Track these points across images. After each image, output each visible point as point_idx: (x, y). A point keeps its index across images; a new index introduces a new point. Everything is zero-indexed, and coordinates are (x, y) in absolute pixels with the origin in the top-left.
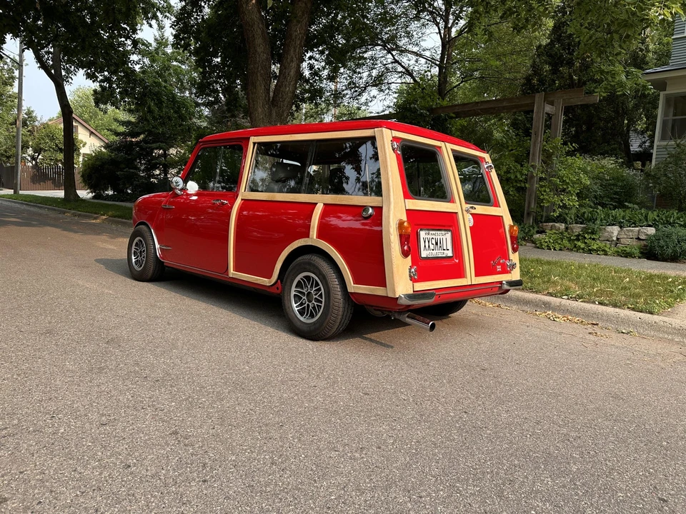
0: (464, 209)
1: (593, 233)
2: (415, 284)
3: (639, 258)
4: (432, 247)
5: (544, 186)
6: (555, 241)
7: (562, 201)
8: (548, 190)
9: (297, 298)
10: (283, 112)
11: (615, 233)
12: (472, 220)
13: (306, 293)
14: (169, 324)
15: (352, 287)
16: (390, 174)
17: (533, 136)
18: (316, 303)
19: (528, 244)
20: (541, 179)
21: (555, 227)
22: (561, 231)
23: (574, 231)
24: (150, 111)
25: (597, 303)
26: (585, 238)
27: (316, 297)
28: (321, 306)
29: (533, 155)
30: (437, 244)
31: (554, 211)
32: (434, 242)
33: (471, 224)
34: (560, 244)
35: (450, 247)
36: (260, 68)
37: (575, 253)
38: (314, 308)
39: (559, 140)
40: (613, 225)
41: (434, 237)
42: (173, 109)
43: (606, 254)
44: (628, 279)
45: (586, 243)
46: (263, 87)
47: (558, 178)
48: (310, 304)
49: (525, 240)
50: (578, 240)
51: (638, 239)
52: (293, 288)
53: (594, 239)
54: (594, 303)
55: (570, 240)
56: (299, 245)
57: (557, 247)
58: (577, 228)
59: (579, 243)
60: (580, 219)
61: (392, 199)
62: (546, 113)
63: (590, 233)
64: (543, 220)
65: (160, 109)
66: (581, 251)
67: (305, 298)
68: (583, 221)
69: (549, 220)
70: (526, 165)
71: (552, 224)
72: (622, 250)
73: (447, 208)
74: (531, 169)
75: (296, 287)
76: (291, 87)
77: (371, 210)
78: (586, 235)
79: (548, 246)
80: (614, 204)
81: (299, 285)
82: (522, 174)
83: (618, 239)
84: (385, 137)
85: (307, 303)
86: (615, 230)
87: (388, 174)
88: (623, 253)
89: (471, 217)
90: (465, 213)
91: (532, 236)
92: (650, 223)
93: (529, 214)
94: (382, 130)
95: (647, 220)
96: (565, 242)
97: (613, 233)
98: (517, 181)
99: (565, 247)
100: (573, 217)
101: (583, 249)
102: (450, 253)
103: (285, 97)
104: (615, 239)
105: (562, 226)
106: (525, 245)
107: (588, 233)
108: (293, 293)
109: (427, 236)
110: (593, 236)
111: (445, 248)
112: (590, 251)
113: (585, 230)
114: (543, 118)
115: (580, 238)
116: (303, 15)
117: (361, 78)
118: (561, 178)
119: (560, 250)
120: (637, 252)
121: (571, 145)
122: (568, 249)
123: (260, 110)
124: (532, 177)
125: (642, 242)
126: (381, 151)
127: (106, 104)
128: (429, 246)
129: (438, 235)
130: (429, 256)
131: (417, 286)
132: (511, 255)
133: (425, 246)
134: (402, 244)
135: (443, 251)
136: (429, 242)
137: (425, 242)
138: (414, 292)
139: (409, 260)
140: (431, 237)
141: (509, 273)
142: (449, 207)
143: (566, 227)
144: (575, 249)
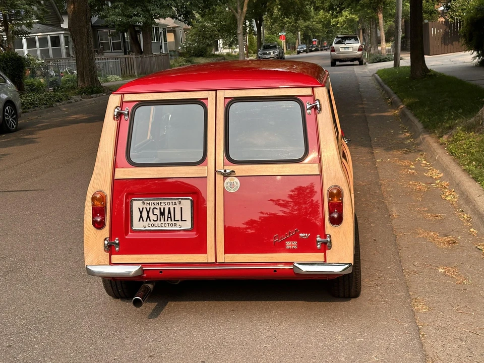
2: (113, 256)
4: (153, 217)
30: (162, 214)
32: (157, 212)
35: (187, 215)
41: (158, 207)
84: (109, 106)
89: (237, 180)
102: (188, 225)
109: (145, 206)
111: (177, 218)
128: (148, 217)
129: (166, 204)
130: (147, 228)
131: (116, 258)
132: (329, 229)
133: (141, 216)
134: (94, 215)
135: (173, 222)
136: (148, 213)
137: (141, 213)
138: (111, 264)
139: (106, 232)
140: (152, 207)
141: (317, 251)
142: (190, 171)
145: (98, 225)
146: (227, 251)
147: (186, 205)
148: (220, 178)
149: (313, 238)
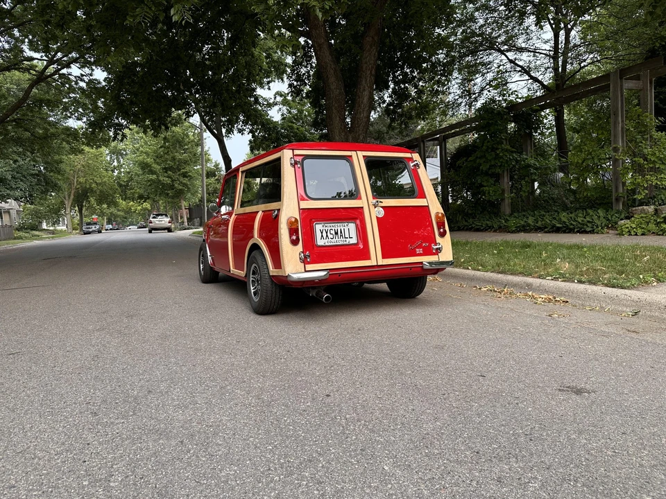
0: (371, 203)
2: (306, 266)
4: (330, 236)
6: (639, 226)
7: (648, 181)
10: (359, 136)
13: (256, 278)
15: (271, 271)
17: (612, 117)
19: (611, 231)
21: (644, 210)
22: (649, 214)
23: (664, 212)
25: (576, 281)
29: (615, 136)
30: (336, 233)
32: (333, 232)
34: (643, 228)
35: (353, 236)
36: (334, 103)
37: (661, 237)
41: (333, 228)
46: (338, 119)
49: (608, 228)
50: (665, 222)
52: (251, 276)
54: (573, 281)
55: (656, 223)
56: (252, 243)
57: (640, 231)
59: (664, 226)
61: (284, 202)
67: (256, 282)
69: (637, 203)
71: (641, 207)
74: (614, 152)
76: (365, 112)
77: (275, 212)
79: (629, 232)
84: (285, 157)
89: (381, 209)
91: (616, 223)
93: (617, 200)
94: (283, 152)
96: (652, 226)
99: (649, 231)
102: (353, 241)
103: (360, 123)
105: (652, 208)
106: (608, 233)
108: (251, 279)
109: (324, 228)
111: (347, 236)
114: (621, 96)
116: (371, 48)
117: (475, 85)
119: (643, 235)
122: (653, 233)
123: (337, 138)
124: (616, 160)
128: (327, 236)
129: (339, 226)
130: (327, 244)
131: (309, 267)
132: (438, 239)
133: (322, 236)
134: (291, 235)
135: (344, 239)
136: (327, 233)
137: (322, 233)
138: (306, 271)
139: (300, 247)
140: (329, 229)
141: (434, 254)
143: (656, 210)
144: (661, 233)
145: (295, 243)
146: (384, 257)
147: (352, 226)
148: (372, 208)
149: (430, 246)
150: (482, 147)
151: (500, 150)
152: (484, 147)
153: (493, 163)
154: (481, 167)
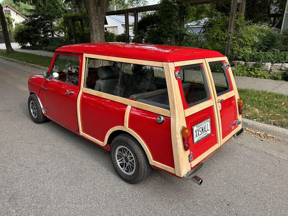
0: (217, 101)
1: (258, 67)
2: (192, 162)
3: (282, 80)
4: (200, 133)
5: (235, 43)
6: (240, 71)
7: (244, 50)
8: (237, 45)
9: (119, 157)
11: (270, 67)
12: (221, 106)
13: (124, 156)
14: (48, 171)
15: (153, 162)
16: (175, 96)
17: (231, 16)
18: (130, 164)
20: (234, 40)
21: (240, 63)
22: (242, 65)
23: (249, 65)
24: (40, 6)
25: (272, 124)
26: (255, 69)
27: (131, 161)
28: (134, 168)
29: (231, 26)
30: (202, 130)
31: (240, 56)
32: (201, 130)
33: (220, 109)
34: (242, 73)
35: (209, 128)
37: (250, 77)
38: (129, 166)
39: (243, 17)
40: (269, 62)
41: (201, 127)
42: (51, 3)
43: (265, 78)
44: (283, 103)
45: (255, 72)
47: (242, 39)
48: (127, 163)
50: (251, 70)
51: (281, 70)
52: (117, 151)
53: (259, 70)
54: (270, 124)
55: (247, 70)
56: (118, 129)
57: (241, 74)
58: (251, 64)
59: (252, 72)
60: (252, 58)
61: (177, 114)
62: (238, 3)
63: (257, 67)
64: (234, 59)
65: (45, 4)
66: (252, 76)
67: (124, 158)
68: (253, 60)
69: (237, 59)
70: (226, 32)
71: (238, 61)
72: (273, 76)
73: (208, 105)
74: (229, 34)
75: (119, 150)
77: (162, 118)
78: (255, 68)
80: (266, 47)
81: (120, 150)
82: (224, 37)
83: (270, 70)
84: (170, 70)
85: (125, 162)
86: (269, 65)
87: (173, 96)
88: (273, 78)
89: (220, 104)
90: (217, 103)
92: (287, 61)
94: (168, 65)
95: (285, 59)
96: (245, 72)
97: (268, 67)
98: (222, 40)
99: (245, 74)
100: (248, 58)
101: (253, 75)
102: (209, 132)
104: (269, 69)
105: (244, 63)
107: (256, 67)
108: (117, 153)
110: (258, 69)
111: (207, 130)
112: (257, 77)
113: (255, 65)
114: (236, 6)
115: (252, 69)
118: (243, 39)
119: (242, 76)
120: (280, 77)
121: (249, 21)
122: (246, 75)
124: (229, 38)
125: (282, 71)
126: (168, 79)
127: (19, 2)
128: (198, 134)
129: (203, 124)
130: (198, 140)
132: (238, 116)
133: (196, 135)
134: (184, 143)
135: (206, 132)
137: (196, 132)
138: (192, 168)
139: (188, 151)
140: (199, 128)
141: (237, 127)
142: (209, 104)
143: (245, 64)
144: (249, 76)
145: (186, 149)
146: (223, 137)
150: (164, 22)
151: (172, 25)
152: (165, 22)
153: (169, 31)
154: (163, 33)
